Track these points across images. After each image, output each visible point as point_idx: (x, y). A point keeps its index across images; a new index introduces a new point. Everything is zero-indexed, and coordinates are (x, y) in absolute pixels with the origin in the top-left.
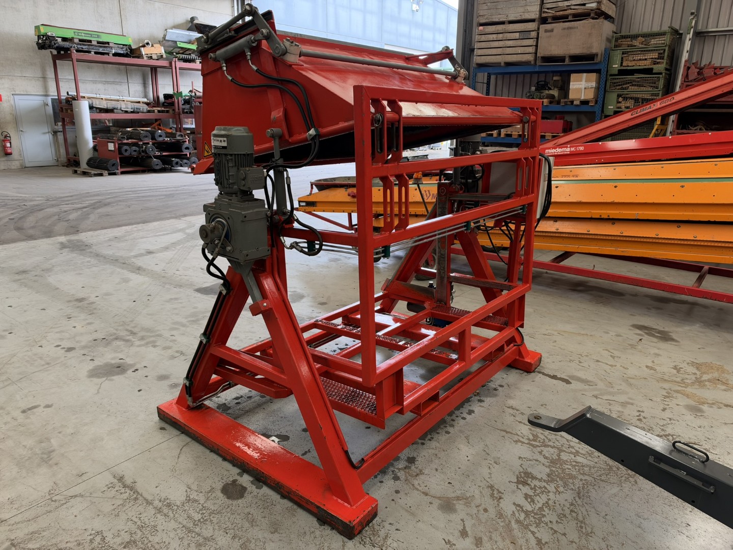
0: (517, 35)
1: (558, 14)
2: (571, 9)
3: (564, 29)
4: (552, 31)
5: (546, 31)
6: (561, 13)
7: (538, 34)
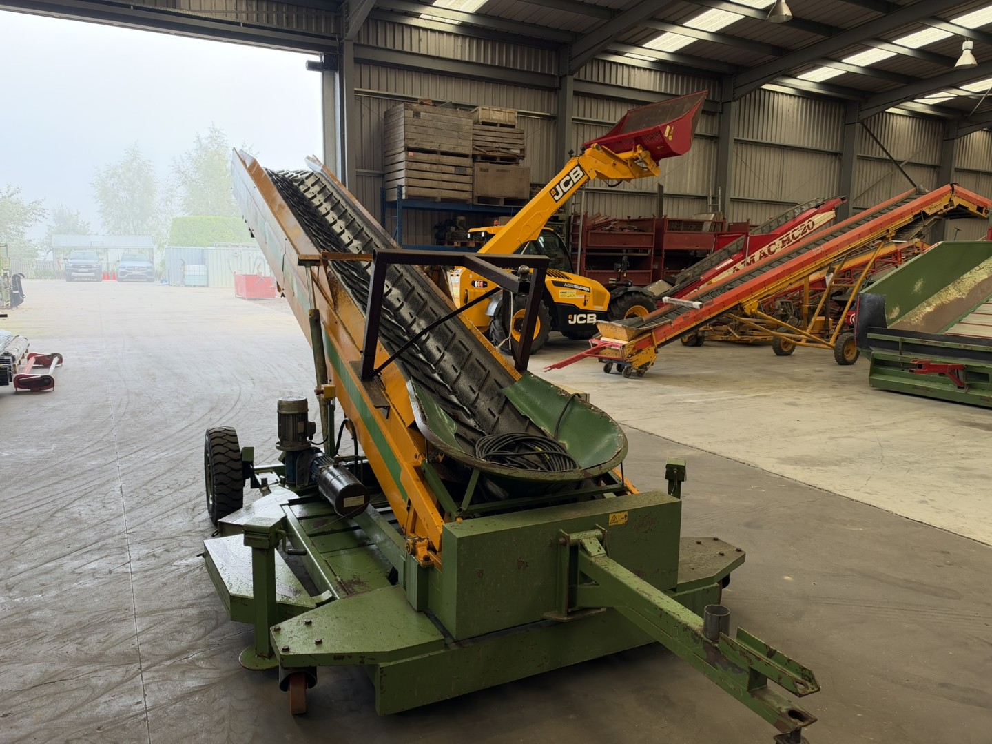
0: (452, 169)
1: (488, 153)
2: (499, 151)
3: (498, 171)
4: (487, 170)
5: (482, 170)
6: (491, 154)
7: (473, 171)
